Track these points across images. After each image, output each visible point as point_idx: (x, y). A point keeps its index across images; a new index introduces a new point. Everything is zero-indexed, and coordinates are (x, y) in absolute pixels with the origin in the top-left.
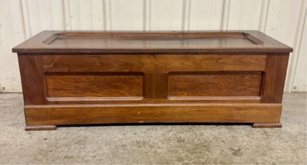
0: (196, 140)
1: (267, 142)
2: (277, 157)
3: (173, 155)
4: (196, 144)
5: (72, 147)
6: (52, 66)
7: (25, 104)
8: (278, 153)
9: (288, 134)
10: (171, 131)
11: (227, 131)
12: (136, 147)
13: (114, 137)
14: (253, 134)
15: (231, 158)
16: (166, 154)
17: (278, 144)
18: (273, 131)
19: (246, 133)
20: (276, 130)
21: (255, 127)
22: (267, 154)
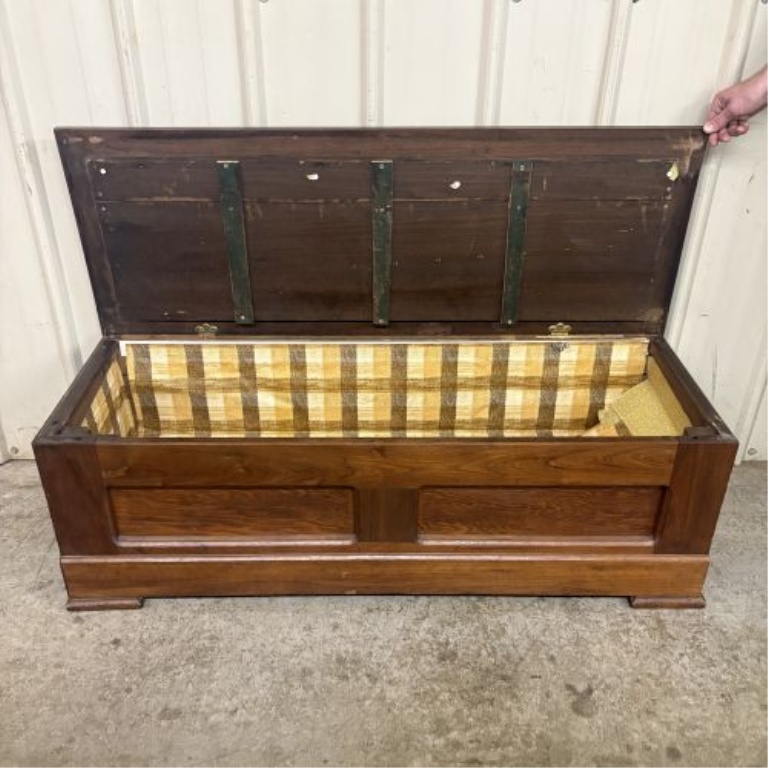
0: (484, 652)
1: (660, 664)
2: (681, 720)
3: (425, 712)
4: (483, 667)
5: (179, 673)
6: (121, 473)
7: (63, 553)
8: (686, 705)
9: (717, 634)
10: (424, 618)
11: (564, 618)
12: (334, 681)
13: (283, 641)
14: (627, 631)
15: (566, 724)
16: (409, 706)
17: (689, 671)
18: (681, 618)
19: (612, 624)
20: (690, 615)
21: (638, 607)
22: (658, 713)
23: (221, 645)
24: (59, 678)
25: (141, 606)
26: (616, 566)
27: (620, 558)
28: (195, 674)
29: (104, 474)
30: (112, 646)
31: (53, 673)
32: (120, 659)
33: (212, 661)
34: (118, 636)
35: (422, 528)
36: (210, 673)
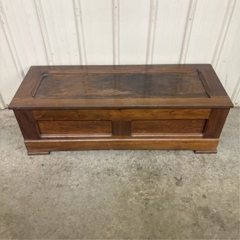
0: (150, 167)
1: (203, 171)
2: (207, 187)
3: (133, 185)
4: (150, 172)
5: (61, 174)
6: (40, 117)
7: (25, 139)
8: (209, 183)
9: (220, 161)
10: (132, 157)
11: (174, 157)
12: (107, 176)
13: (92, 164)
14: (193, 161)
15: (174, 188)
16: (128, 183)
17: (211, 173)
18: (210, 157)
19: (189, 159)
20: (213, 156)
21: (197, 153)
22: (201, 185)
23: (74, 166)
24: (27, 176)
25: (49, 154)
26: (191, 142)
27: (192, 140)
28: (66, 174)
29: (35, 117)
30: (42, 166)
31: (25, 174)
32: (44, 170)
33: (71, 170)
34: (43, 163)
35: (132, 131)
36: (70, 174)
